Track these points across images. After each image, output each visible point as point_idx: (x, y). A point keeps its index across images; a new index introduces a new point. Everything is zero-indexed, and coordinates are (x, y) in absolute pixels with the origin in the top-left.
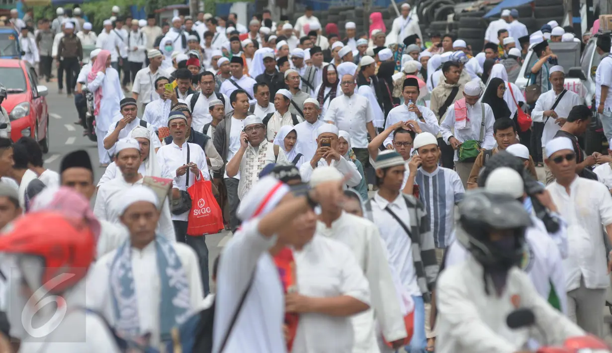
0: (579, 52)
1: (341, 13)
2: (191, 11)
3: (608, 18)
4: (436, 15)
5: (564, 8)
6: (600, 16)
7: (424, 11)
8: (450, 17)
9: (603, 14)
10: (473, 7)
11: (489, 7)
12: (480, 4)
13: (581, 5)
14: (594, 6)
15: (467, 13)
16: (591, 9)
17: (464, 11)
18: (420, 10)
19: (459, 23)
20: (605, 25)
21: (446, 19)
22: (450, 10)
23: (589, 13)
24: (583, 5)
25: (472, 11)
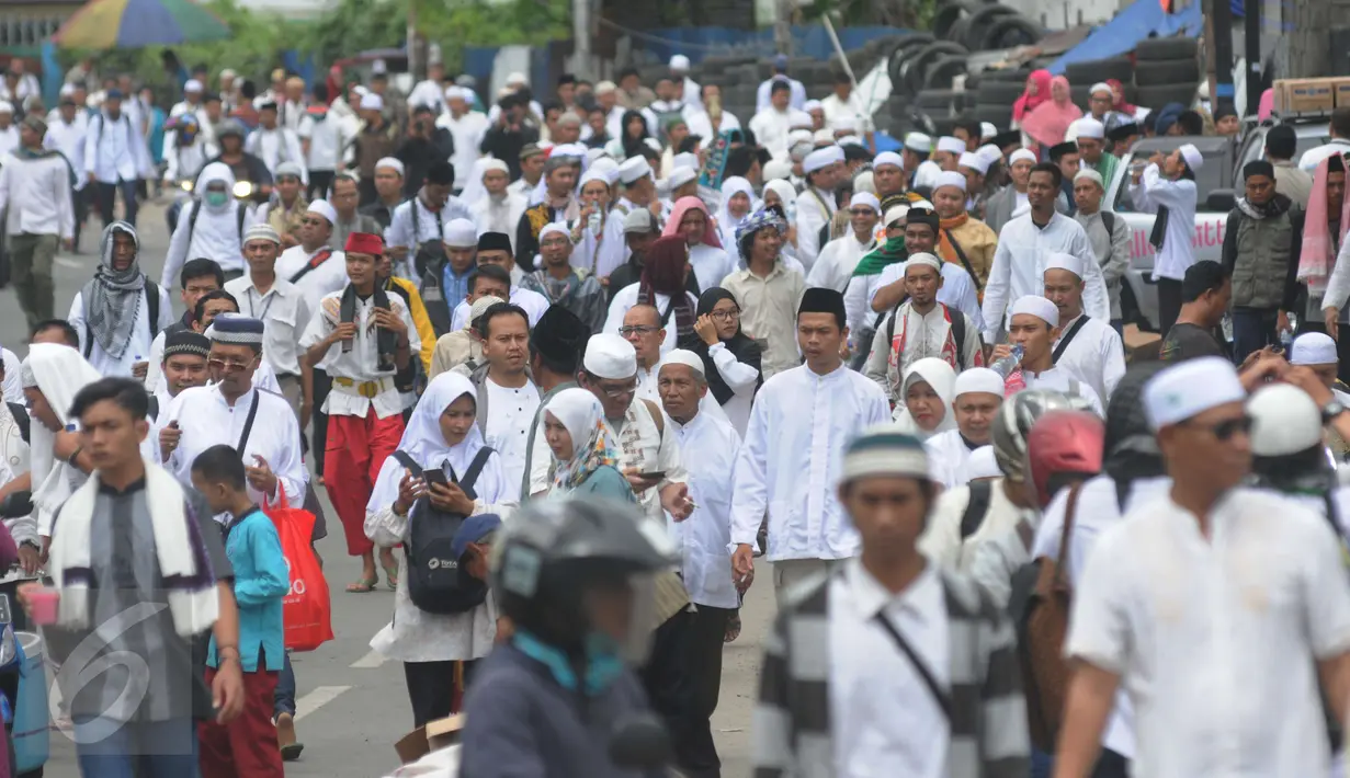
0: (1229, 157)
1: (729, 70)
2: (412, 62)
3: (1292, 86)
4: (929, 76)
5: (1200, 66)
6: (1276, 83)
7: (904, 69)
8: (959, 81)
9: (1280, 78)
10: (1007, 60)
11: (1041, 62)
12: (1023, 55)
13: (1234, 60)
14: (1263, 61)
15: (995, 73)
16: (1256, 67)
17: (987, 69)
18: (895, 64)
19: (976, 94)
20: (1284, 100)
21: (949, 84)
22: (960, 67)
23: (1251, 77)
24: (1238, 58)
25: (1005, 70)
